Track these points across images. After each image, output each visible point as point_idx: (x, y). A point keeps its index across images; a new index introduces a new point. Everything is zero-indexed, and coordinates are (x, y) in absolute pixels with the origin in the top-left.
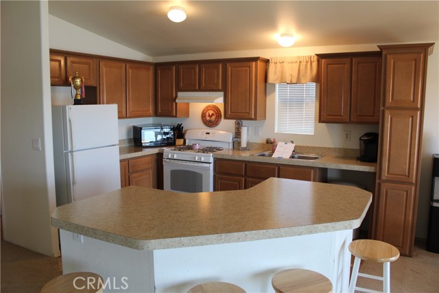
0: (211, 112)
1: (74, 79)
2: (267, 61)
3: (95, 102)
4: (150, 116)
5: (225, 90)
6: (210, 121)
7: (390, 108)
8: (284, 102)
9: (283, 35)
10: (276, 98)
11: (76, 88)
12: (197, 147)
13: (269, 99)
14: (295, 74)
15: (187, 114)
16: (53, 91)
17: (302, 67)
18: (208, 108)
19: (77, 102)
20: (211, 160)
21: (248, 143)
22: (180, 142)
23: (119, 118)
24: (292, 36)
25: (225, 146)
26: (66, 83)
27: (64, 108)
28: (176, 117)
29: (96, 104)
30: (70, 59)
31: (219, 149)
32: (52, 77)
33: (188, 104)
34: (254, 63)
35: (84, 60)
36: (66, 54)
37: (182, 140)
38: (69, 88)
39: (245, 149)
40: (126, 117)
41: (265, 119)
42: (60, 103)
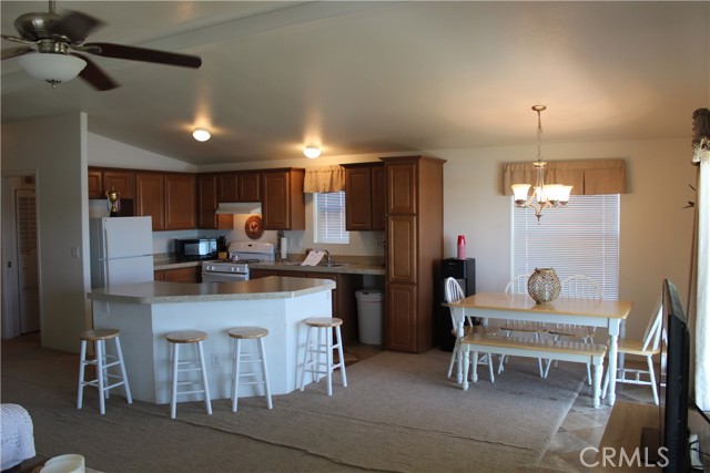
0: (254, 223)
1: (110, 193)
2: (303, 171)
3: (131, 214)
4: (192, 228)
5: (262, 200)
6: (254, 233)
7: (392, 215)
8: (322, 210)
9: (308, 147)
10: (314, 207)
11: (113, 201)
12: (237, 258)
13: (307, 208)
14: (328, 182)
15: (231, 226)
16: (90, 205)
17: (335, 176)
18: (251, 219)
19: (113, 215)
20: (247, 270)
21: (288, 255)
22: (223, 255)
23: (154, 230)
24: (316, 147)
25: (266, 258)
26: (103, 197)
27: (100, 220)
28: (217, 228)
29: (132, 215)
30: (107, 174)
31: (258, 261)
32: (90, 192)
33: (232, 216)
34: (287, 174)
35: (120, 174)
36: (103, 170)
37: (225, 254)
38: (105, 201)
39: (285, 260)
40: (164, 230)
41: (304, 228)
42: (97, 216)
